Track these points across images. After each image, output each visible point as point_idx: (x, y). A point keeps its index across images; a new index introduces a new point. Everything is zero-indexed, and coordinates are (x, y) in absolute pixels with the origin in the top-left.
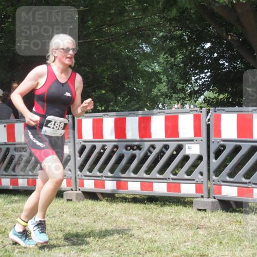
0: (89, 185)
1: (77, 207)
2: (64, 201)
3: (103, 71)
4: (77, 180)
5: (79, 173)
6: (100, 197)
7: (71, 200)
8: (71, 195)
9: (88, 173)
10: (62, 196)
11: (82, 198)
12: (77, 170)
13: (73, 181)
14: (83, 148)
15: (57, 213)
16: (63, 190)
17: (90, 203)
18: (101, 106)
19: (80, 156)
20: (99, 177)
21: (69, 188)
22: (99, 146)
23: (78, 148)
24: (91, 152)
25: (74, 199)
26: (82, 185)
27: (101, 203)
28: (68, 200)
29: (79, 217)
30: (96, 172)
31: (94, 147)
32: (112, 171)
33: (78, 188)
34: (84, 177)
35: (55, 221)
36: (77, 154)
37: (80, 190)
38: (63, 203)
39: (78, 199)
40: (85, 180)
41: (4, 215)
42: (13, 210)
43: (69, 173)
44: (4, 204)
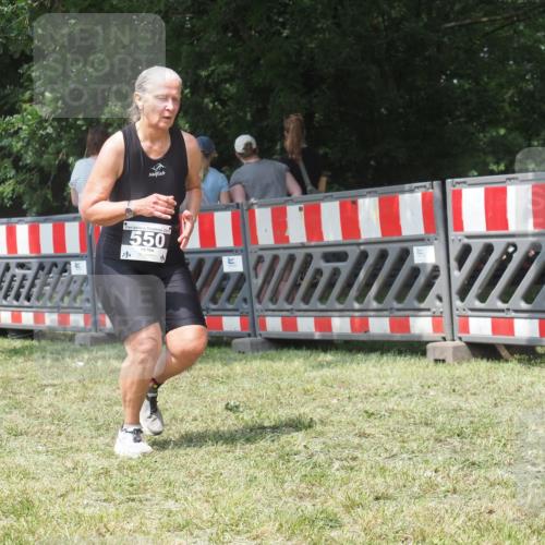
0: (481, 328)
1: (457, 375)
2: (428, 361)
3: (501, 86)
4: (456, 319)
5: (457, 303)
6: (504, 353)
7: (444, 361)
8: (443, 350)
9: (478, 304)
10: (424, 353)
11: (467, 357)
12: (455, 297)
13: (446, 320)
14: (466, 250)
15: (416, 388)
16: (425, 339)
17: (483, 365)
18: (498, 163)
19: (460, 268)
20: (503, 311)
21: (439, 336)
22: (499, 245)
23: (455, 250)
24: (482, 260)
25: (449, 359)
26: (465, 328)
27: (506, 365)
28: (436, 361)
29: (461, 395)
30: (494, 300)
31: (489, 249)
33: (457, 334)
34: (470, 313)
35: (413, 404)
36: (453, 264)
37: (460, 339)
38: (427, 366)
39: (459, 359)
40: (470, 319)
41: (306, 392)
42: (324, 383)
43: (438, 303)
44: (306, 370)
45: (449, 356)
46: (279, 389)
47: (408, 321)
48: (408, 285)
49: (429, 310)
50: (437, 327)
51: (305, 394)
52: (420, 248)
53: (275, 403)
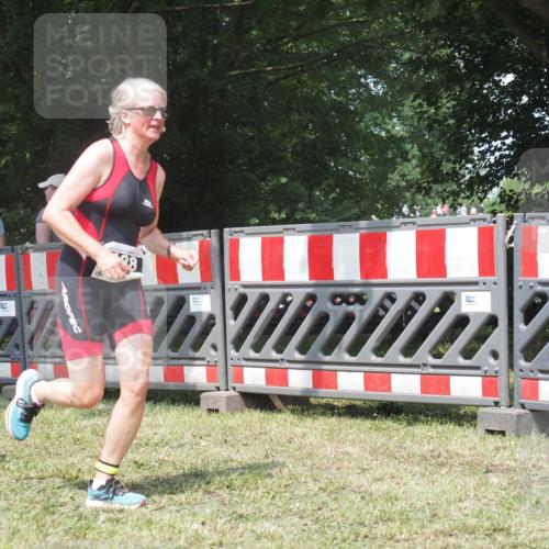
0: (255, 378)
1: (230, 424)
2: (201, 411)
3: (284, 135)
4: (230, 368)
5: (232, 352)
6: (278, 403)
7: (217, 411)
8: (216, 400)
9: (252, 354)
10: (197, 403)
11: (240, 407)
12: (230, 347)
13: (220, 370)
14: (242, 299)
15: (188, 438)
16: (200, 389)
17: (256, 416)
18: (279, 212)
19: (235, 318)
20: (276, 361)
21: (213, 385)
22: (275, 295)
23: (231, 299)
24: (258, 309)
25: (223, 409)
26: (239, 378)
27: (280, 416)
28: (210, 410)
29: (233, 446)
30: (268, 351)
31: (265, 299)
32: (303, 348)
33: (231, 384)
34: (244, 363)
35: (184, 455)
36: (229, 313)
37: (234, 388)
38: (200, 417)
39: (232, 410)
40: (245, 369)
41: (76, 441)
42: (94, 432)
43: (213, 352)
44: (76, 419)
45: (222, 406)
46: (49, 438)
47: (182, 371)
48: (184, 332)
49: (203, 359)
50: (211, 377)
51: (75, 443)
52: (196, 296)
53: (43, 453)
